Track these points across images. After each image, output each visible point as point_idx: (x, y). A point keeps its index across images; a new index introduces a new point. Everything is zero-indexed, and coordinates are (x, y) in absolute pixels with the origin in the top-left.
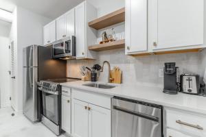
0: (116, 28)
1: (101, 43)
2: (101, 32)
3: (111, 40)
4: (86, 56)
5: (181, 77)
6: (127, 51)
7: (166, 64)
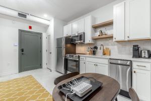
0: (107, 28)
1: (99, 36)
2: (99, 30)
3: (105, 34)
4: (91, 42)
5: (141, 51)
6: (114, 40)
7: (134, 46)
